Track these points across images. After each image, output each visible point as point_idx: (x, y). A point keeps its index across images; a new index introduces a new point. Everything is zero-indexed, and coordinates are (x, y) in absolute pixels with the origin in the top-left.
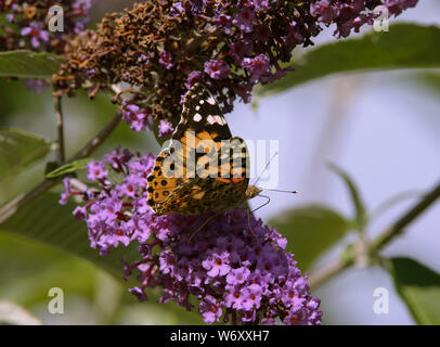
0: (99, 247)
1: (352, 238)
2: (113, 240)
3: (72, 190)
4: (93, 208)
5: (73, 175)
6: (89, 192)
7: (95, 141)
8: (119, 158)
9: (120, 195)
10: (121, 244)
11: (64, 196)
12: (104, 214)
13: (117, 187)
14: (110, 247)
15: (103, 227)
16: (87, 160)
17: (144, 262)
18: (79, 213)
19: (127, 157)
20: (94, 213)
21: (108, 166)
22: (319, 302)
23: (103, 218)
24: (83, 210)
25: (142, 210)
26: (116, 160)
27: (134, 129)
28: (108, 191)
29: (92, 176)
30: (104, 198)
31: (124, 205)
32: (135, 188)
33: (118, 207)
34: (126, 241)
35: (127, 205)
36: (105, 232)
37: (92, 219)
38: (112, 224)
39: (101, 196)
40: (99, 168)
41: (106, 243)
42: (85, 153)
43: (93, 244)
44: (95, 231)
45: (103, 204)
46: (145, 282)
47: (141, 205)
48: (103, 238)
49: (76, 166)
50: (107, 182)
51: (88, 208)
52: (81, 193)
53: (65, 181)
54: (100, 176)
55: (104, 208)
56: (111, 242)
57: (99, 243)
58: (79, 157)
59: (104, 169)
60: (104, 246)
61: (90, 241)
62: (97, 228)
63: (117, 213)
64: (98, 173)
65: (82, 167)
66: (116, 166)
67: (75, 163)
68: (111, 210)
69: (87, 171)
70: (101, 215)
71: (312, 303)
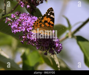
0: (14, 32)
1: (68, 31)
2: (17, 31)
3: (8, 20)
4: (12, 24)
5: (8, 17)
6: (12, 20)
7: (13, 10)
8: (18, 13)
9: (18, 21)
10: (19, 32)
11: (6, 21)
12: (15, 25)
13: (18, 20)
14: (16, 32)
15: (15, 28)
16: (11, 14)
17: (24, 36)
18: (9, 25)
19: (20, 13)
20: (13, 25)
21: (16, 15)
22: (62, 44)
23: (15, 26)
24: (10, 24)
25: (23, 24)
26: (17, 14)
27: (22, 7)
28: (16, 20)
29: (12, 17)
30: (15, 22)
31: (19, 23)
32: (21, 20)
33: (18, 24)
34: (20, 31)
35: (20, 23)
36: (15, 29)
37: (12, 26)
38: (17, 27)
39: (14, 21)
40: (14, 15)
41: (15, 31)
42: (11, 12)
43: (13, 32)
44: (13, 29)
45: (15, 23)
46: (24, 40)
47: (23, 23)
48: (15, 30)
49: (9, 15)
50: (16, 18)
51: (11, 24)
52: (10, 21)
53: (6, 18)
54: (14, 17)
55: (15, 24)
56: (16, 31)
57: (14, 31)
58: (9, 13)
59: (15, 16)
60: (15, 32)
61: (12, 31)
62: (13, 28)
63: (18, 25)
64: (13, 16)
65: (10, 15)
66: (17, 15)
67: (9, 14)
68: (16, 24)
69: (11, 16)
70: (14, 25)
71: (60, 45)
